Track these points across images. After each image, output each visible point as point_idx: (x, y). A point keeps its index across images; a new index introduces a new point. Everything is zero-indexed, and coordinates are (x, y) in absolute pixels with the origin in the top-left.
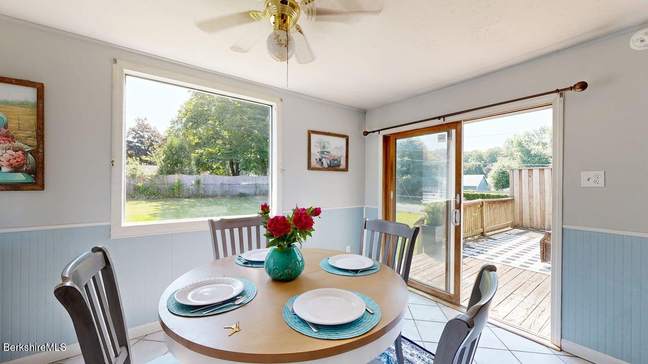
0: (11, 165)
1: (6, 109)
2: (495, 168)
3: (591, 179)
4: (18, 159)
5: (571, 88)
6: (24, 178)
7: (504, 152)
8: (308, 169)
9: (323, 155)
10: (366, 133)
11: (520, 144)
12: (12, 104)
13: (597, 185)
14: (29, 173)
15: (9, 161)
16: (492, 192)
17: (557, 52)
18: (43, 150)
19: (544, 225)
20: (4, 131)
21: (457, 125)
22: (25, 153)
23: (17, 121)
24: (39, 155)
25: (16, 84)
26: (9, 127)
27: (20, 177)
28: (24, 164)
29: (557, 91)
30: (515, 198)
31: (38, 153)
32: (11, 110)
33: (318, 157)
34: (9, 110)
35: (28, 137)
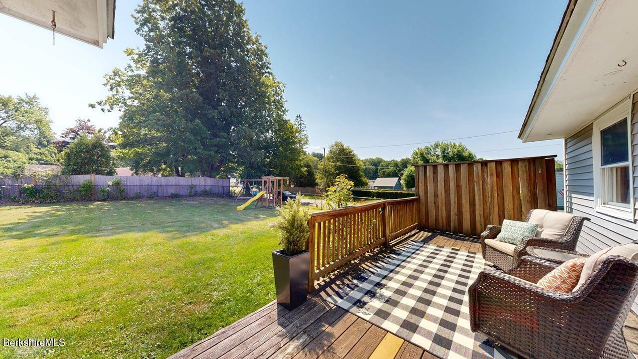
2: (406, 172)
7: (412, 161)
11: (422, 154)
16: (405, 191)
30: (421, 197)
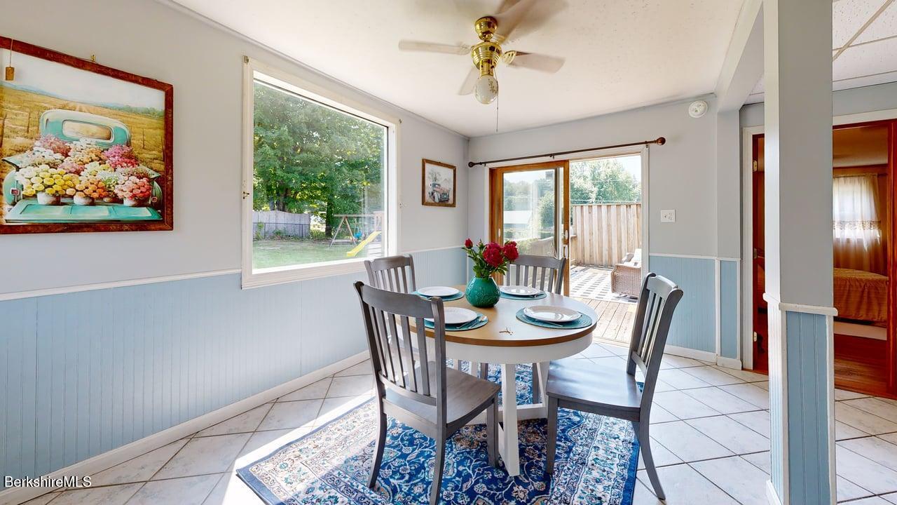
0: (134, 196)
1: (129, 119)
3: (667, 216)
4: (144, 190)
5: (655, 142)
6: (150, 215)
8: (423, 204)
9: (435, 189)
10: (471, 165)
12: (136, 112)
13: (670, 221)
14: (154, 207)
15: (132, 192)
17: (644, 108)
18: (172, 177)
19: (602, 261)
20: (127, 149)
21: (565, 163)
22: (150, 181)
23: (142, 137)
24: (168, 183)
25: (143, 84)
26: (132, 145)
27: (145, 213)
28: (149, 195)
29: (646, 143)
30: (578, 236)
31: (166, 180)
32: (135, 121)
33: (431, 191)
34: (132, 120)
35: (154, 159)
